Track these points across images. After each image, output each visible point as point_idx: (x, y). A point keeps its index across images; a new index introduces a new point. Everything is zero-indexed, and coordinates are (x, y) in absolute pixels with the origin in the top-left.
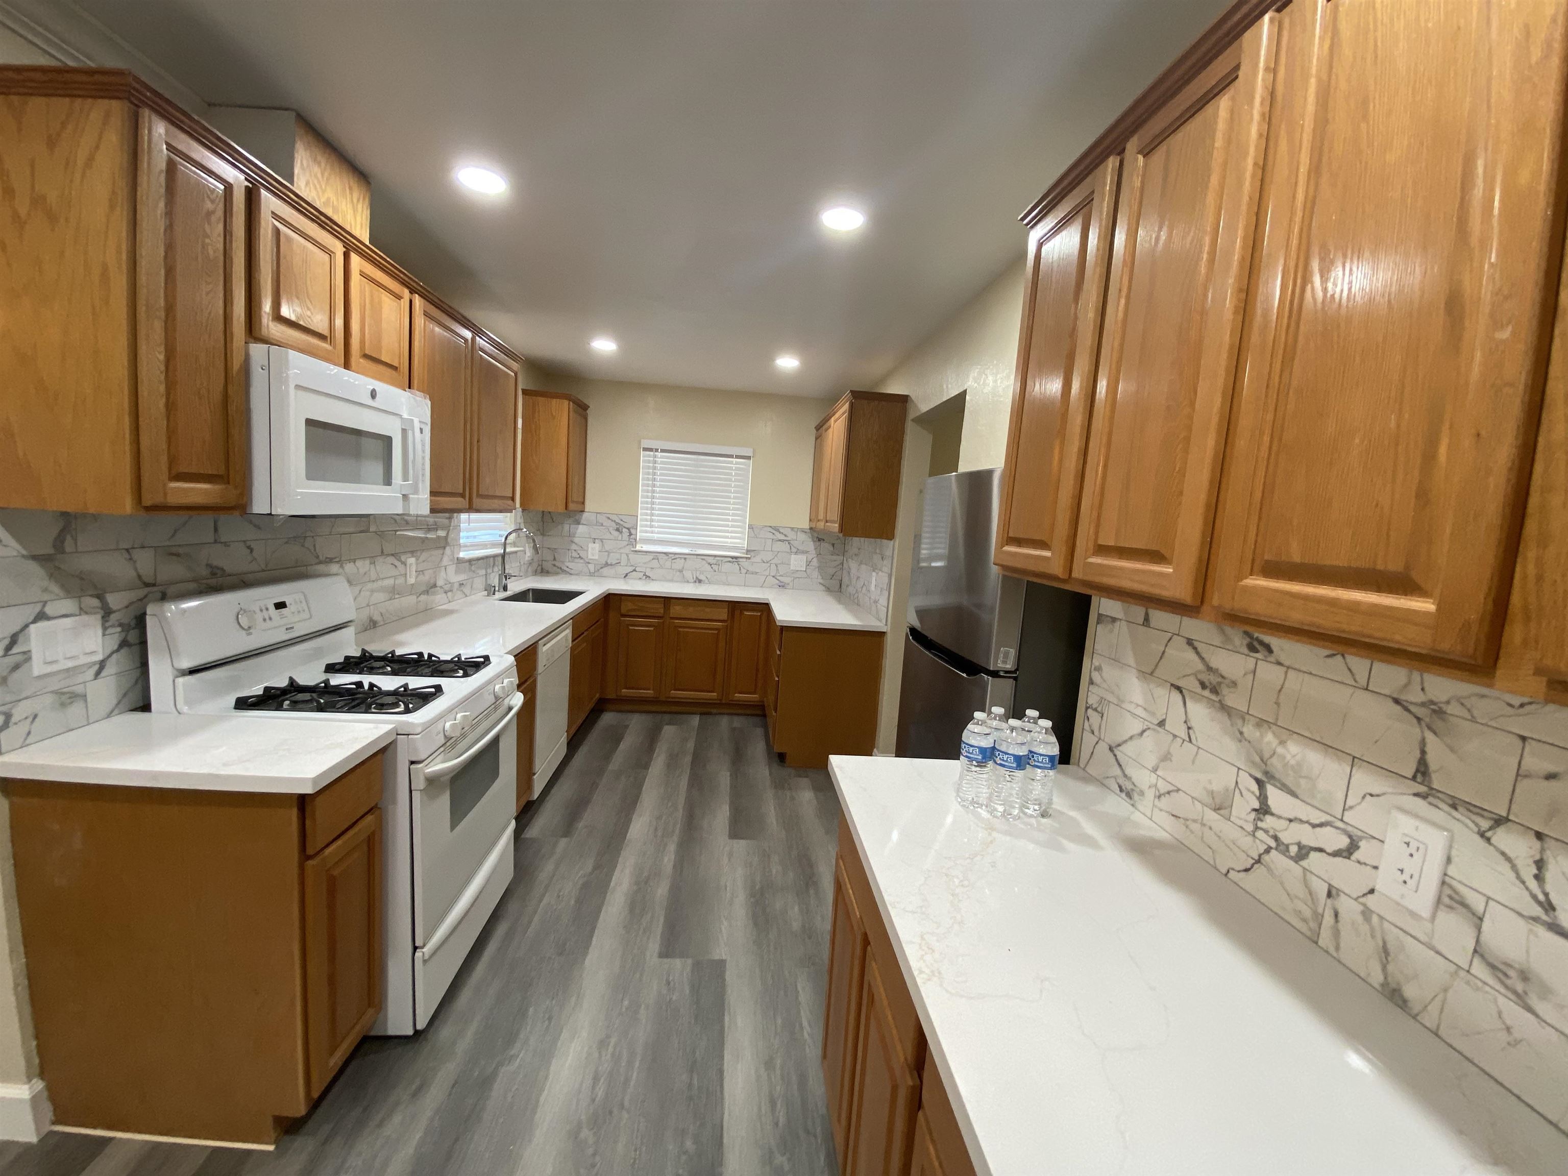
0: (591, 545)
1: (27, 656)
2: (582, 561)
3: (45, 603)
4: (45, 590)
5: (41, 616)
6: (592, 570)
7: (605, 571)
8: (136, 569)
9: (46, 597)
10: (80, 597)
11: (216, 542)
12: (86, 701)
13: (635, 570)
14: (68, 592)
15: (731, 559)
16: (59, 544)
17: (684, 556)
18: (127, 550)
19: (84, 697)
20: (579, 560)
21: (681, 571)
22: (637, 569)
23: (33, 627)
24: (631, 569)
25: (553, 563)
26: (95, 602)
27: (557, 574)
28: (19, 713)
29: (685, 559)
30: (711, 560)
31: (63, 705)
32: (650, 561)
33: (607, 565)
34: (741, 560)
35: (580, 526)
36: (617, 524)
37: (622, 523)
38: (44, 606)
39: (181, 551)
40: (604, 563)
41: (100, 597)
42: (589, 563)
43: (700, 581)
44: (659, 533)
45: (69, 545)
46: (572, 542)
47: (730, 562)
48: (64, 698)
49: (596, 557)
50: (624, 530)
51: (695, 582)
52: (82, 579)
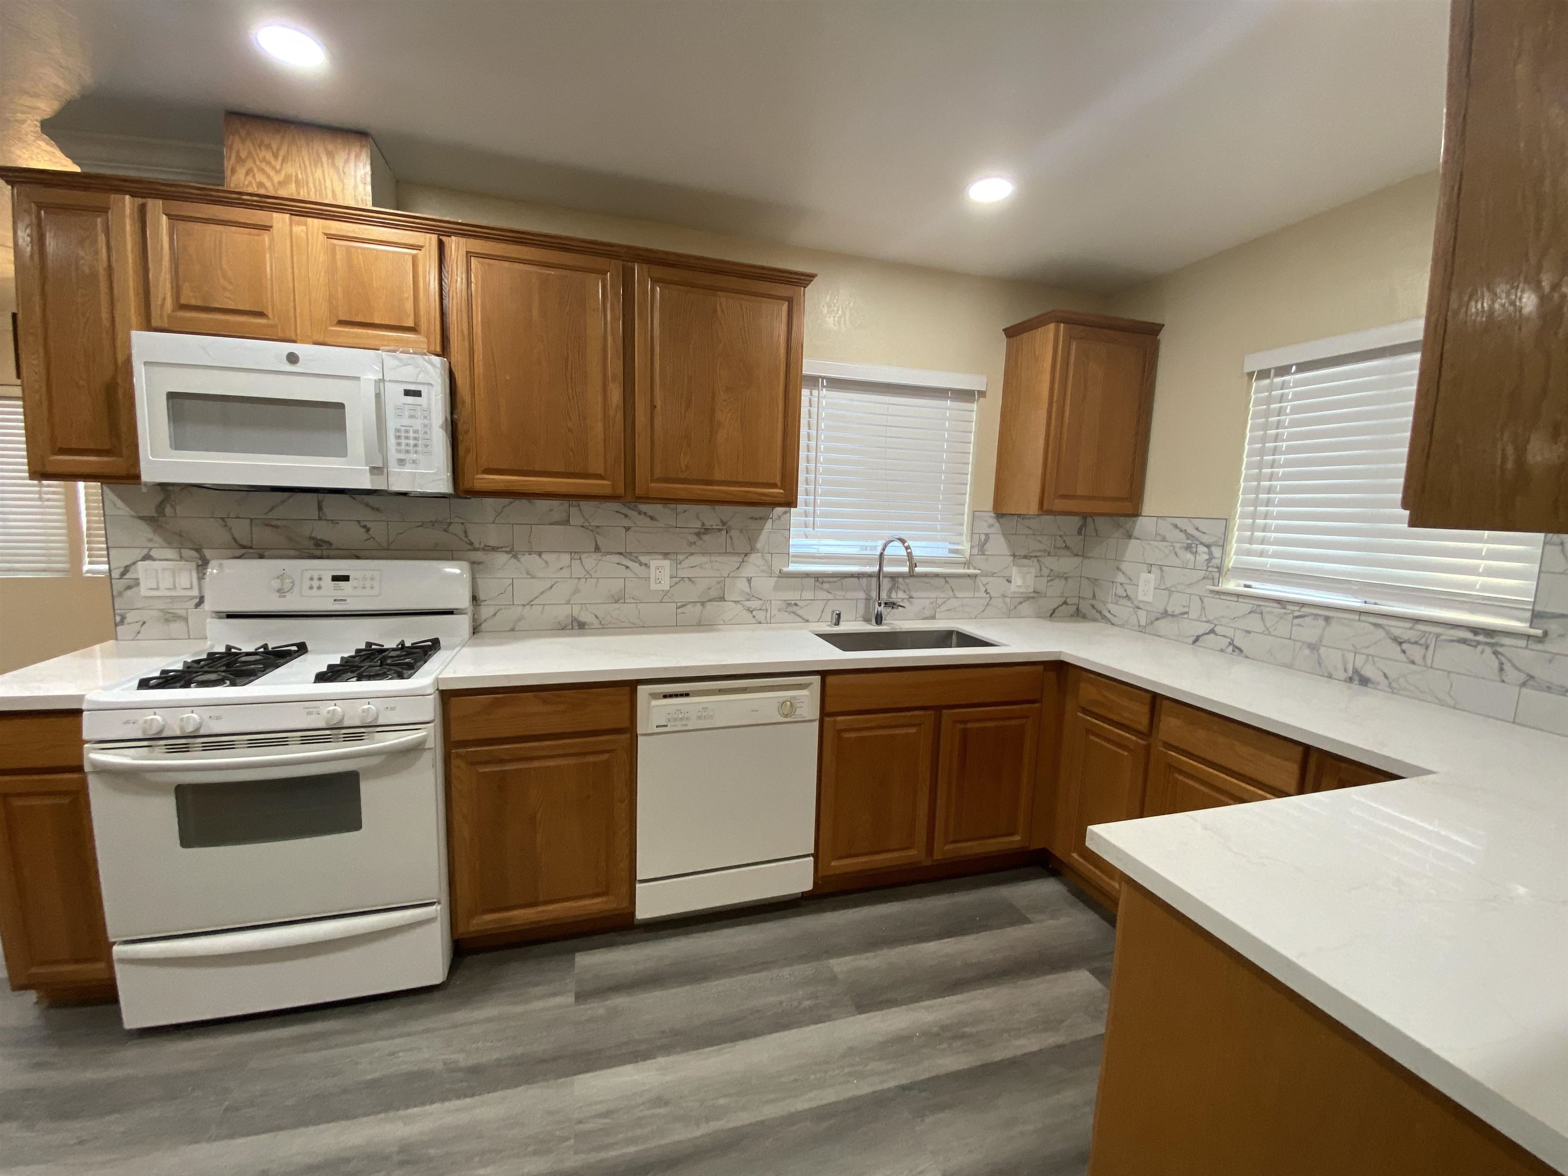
0: (1144, 576)
1: (136, 583)
2: (1129, 604)
3: (151, 549)
4: (150, 540)
5: (147, 557)
6: (1143, 623)
7: (1162, 625)
8: (232, 534)
9: (150, 545)
10: (180, 548)
11: (320, 519)
12: (187, 622)
13: (1212, 631)
14: (169, 544)
15: (1469, 635)
16: (160, 507)
17: (1327, 614)
18: (223, 519)
19: (186, 619)
20: (1125, 602)
21: (1313, 647)
22: (1217, 629)
23: (139, 563)
24: (1207, 627)
25: (1093, 602)
26: (194, 554)
27: (1095, 620)
28: (130, 617)
29: (1327, 619)
30: (1398, 629)
31: (167, 620)
32: (1244, 616)
33: (1165, 614)
34: (1506, 641)
35: (1133, 541)
36: (1189, 536)
37: (1196, 534)
38: (149, 551)
39: (278, 523)
40: (1161, 610)
41: (198, 550)
42: (1139, 608)
43: (1364, 681)
44: (1276, 555)
45: (168, 510)
46: (1118, 569)
47: (1464, 641)
48: (168, 616)
49: (1149, 599)
50: (1201, 549)
51: (1351, 680)
52: (181, 536)
